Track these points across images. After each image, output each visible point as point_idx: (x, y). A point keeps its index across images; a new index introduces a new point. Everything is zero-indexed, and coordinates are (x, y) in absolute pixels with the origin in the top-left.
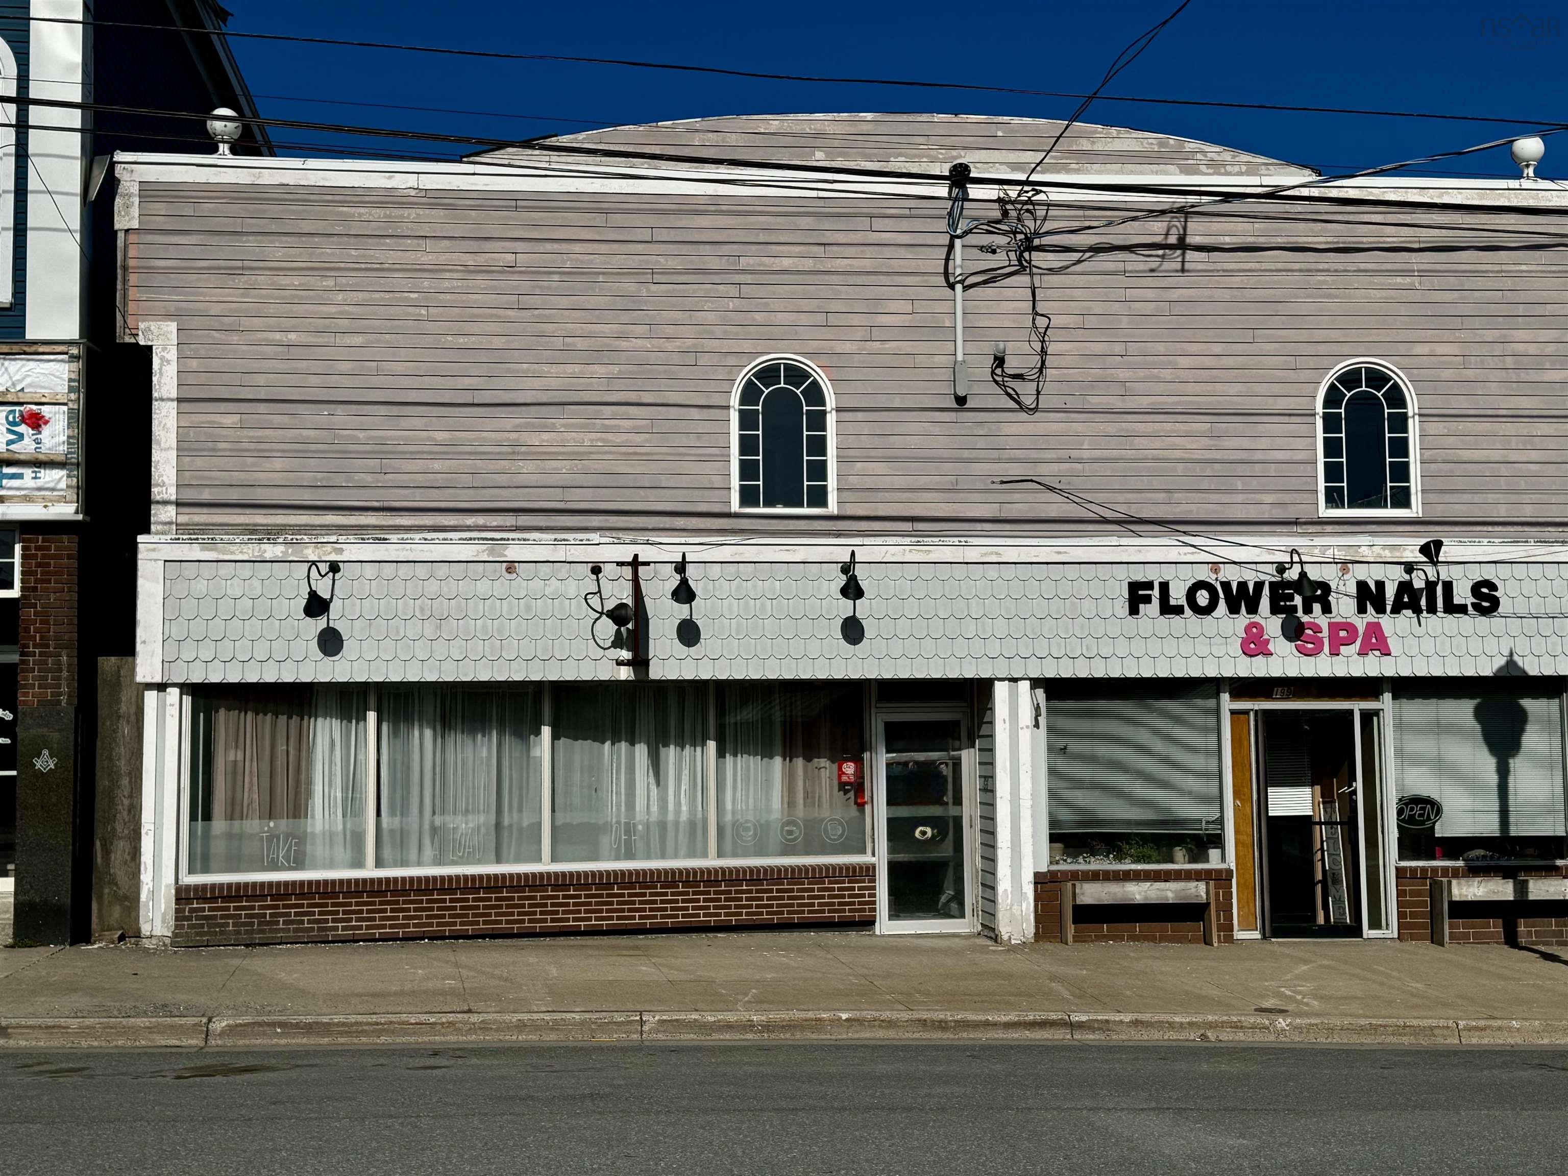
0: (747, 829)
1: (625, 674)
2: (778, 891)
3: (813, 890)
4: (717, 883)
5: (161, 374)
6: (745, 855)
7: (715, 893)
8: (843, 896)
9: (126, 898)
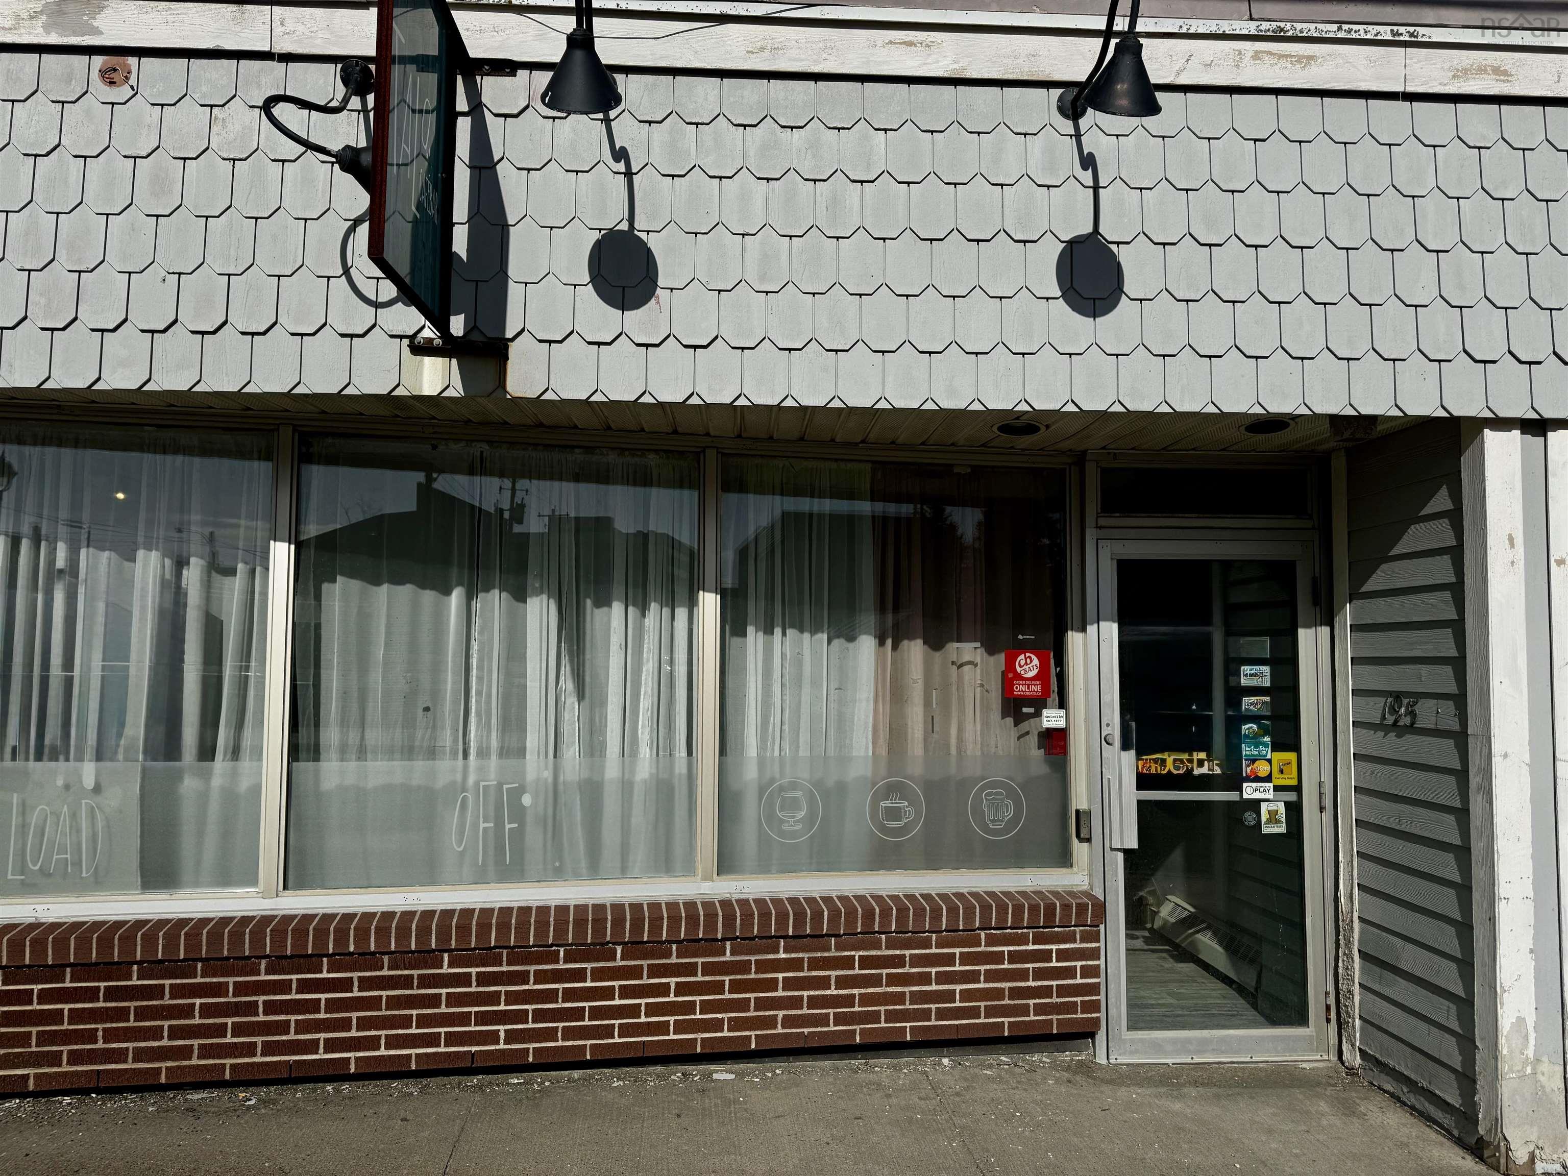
0: (794, 805)
2: (866, 962)
3: (949, 960)
4: (712, 942)
6: (787, 868)
7: (709, 969)
8: (1023, 975)
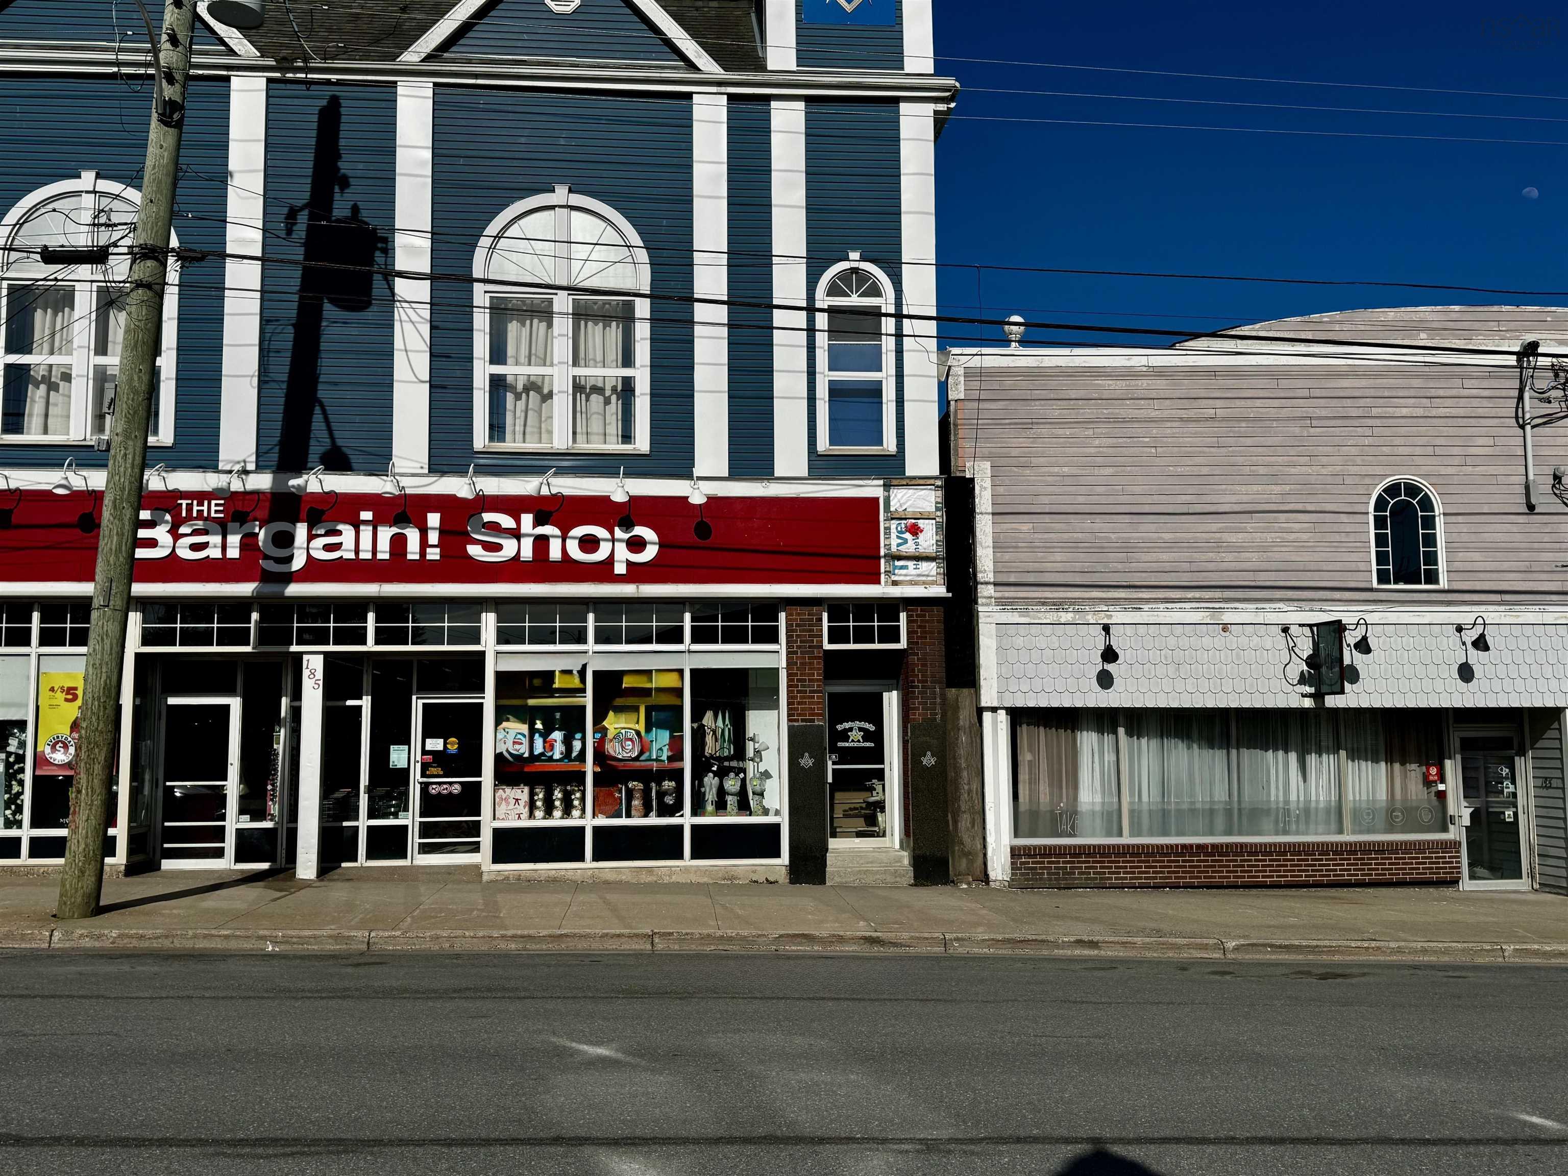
0: (1368, 814)
1: (1308, 703)
2: (1396, 858)
3: (1419, 858)
4: (1355, 852)
5: (981, 497)
7: (1355, 859)
8: (1439, 863)
9: (970, 853)
